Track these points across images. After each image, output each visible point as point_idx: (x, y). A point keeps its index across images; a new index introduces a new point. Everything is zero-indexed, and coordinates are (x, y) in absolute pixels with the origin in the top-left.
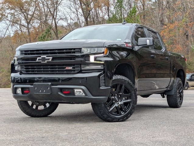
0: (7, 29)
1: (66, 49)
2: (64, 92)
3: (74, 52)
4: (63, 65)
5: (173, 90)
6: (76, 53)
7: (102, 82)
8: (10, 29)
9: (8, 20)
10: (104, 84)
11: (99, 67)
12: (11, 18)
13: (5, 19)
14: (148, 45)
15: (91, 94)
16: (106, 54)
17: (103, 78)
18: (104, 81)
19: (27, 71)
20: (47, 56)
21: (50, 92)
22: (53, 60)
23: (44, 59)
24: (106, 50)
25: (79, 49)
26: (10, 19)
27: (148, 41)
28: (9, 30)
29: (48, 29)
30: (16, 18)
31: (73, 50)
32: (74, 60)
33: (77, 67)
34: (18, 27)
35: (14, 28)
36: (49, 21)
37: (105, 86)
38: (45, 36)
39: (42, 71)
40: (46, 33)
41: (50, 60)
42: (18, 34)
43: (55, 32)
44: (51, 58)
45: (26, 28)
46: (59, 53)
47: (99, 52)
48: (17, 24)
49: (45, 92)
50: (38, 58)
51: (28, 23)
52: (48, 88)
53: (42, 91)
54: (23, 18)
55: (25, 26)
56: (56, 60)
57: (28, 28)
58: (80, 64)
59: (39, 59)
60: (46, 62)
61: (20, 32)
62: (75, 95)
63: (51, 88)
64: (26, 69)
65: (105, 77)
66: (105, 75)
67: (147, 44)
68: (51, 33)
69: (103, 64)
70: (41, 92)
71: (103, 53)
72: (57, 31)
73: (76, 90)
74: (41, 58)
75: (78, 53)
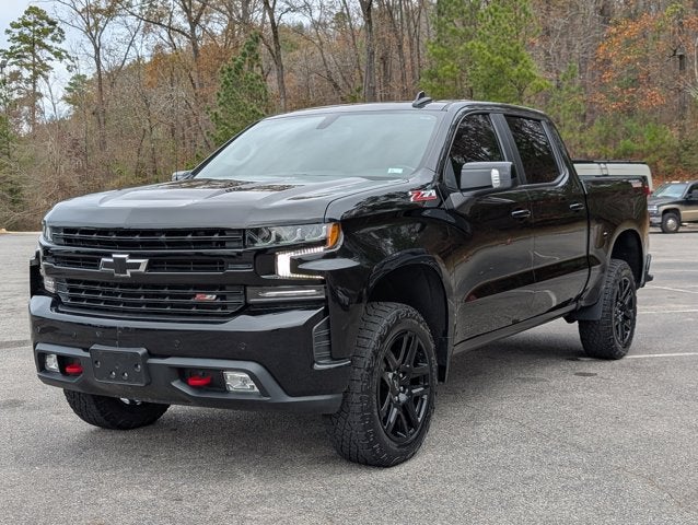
0: (130, 44)
1: (195, 232)
2: (190, 382)
3: (221, 244)
4: (188, 287)
5: (601, 302)
6: (227, 245)
7: (320, 345)
8: (138, 44)
9: (132, 14)
10: (327, 353)
11: (311, 292)
12: (142, 8)
13: (124, 12)
14: (495, 186)
15: (282, 388)
16: (334, 246)
17: (324, 332)
18: (326, 342)
19: (73, 299)
20: (132, 256)
21: (144, 381)
22: (149, 267)
23: (121, 265)
24: (333, 232)
25: (239, 230)
26: (138, 12)
27: (495, 173)
28: (134, 46)
29: (250, 43)
30: (156, 7)
31: (216, 236)
32: (222, 269)
33: (232, 294)
34: (165, 34)
35: (152, 40)
36: (255, 15)
37: (333, 358)
38: (240, 66)
39: (118, 303)
40: (244, 55)
41: (142, 269)
42: (164, 56)
43: (273, 47)
44: (144, 262)
45: (188, 37)
46: (171, 245)
47: (308, 240)
48: (159, 27)
49: (129, 380)
50: (104, 259)
51: (194, 23)
52: (136, 366)
53: (119, 377)
54: (178, 8)
55: (183, 33)
56: (162, 269)
57: (194, 39)
58: (243, 284)
59: (107, 265)
60: (129, 274)
61: (168, 50)
62: (227, 392)
63: (147, 367)
64: (71, 290)
65: (329, 327)
66: (328, 321)
67: (491, 186)
68: (257, 56)
69: (323, 282)
70: (116, 378)
71: (323, 242)
72: (278, 48)
73: (229, 375)
74: (112, 260)
75: (236, 244)
